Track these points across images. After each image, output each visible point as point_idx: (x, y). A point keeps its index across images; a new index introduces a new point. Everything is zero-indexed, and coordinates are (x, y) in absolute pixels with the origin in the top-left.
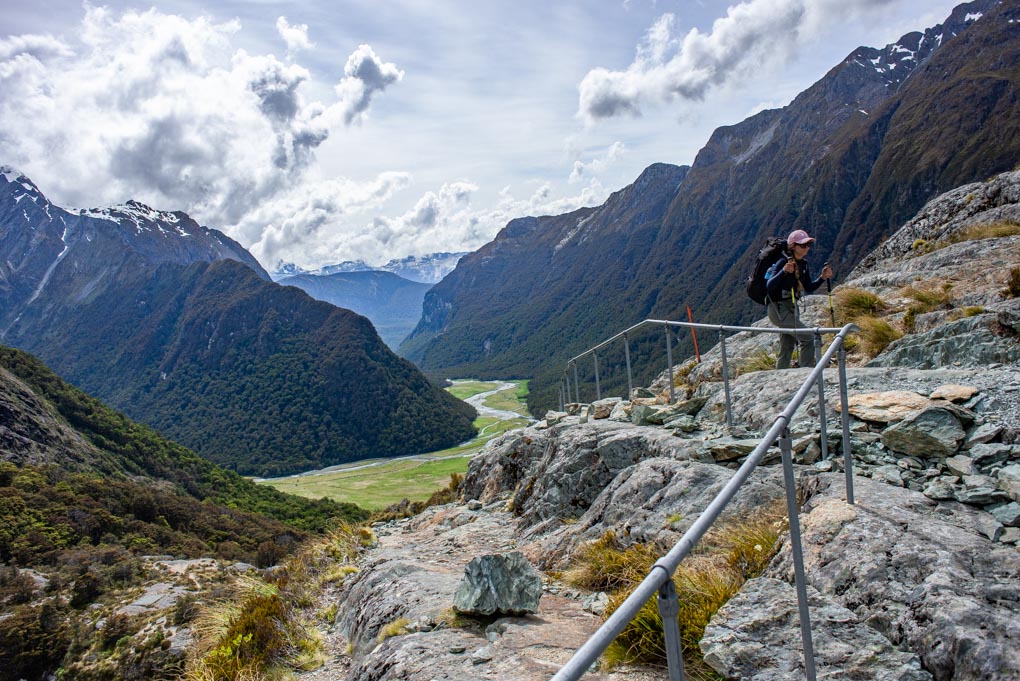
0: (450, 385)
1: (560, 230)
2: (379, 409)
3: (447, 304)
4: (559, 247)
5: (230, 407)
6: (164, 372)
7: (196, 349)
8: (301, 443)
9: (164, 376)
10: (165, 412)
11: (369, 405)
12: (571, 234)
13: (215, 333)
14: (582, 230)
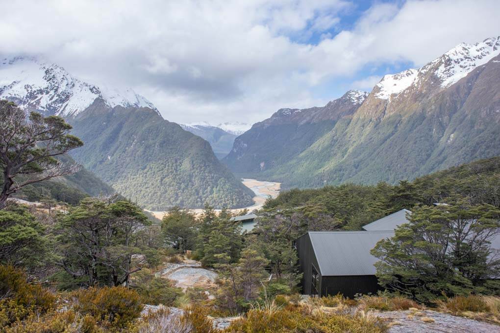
0: (243, 181)
1: (302, 116)
2: (209, 185)
3: (245, 145)
4: (302, 123)
5: (138, 176)
6: (110, 155)
7: (126, 147)
8: (169, 197)
9: (109, 158)
10: (107, 174)
11: (204, 183)
12: (308, 118)
13: (136, 140)
14: (313, 117)
